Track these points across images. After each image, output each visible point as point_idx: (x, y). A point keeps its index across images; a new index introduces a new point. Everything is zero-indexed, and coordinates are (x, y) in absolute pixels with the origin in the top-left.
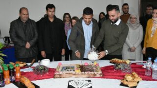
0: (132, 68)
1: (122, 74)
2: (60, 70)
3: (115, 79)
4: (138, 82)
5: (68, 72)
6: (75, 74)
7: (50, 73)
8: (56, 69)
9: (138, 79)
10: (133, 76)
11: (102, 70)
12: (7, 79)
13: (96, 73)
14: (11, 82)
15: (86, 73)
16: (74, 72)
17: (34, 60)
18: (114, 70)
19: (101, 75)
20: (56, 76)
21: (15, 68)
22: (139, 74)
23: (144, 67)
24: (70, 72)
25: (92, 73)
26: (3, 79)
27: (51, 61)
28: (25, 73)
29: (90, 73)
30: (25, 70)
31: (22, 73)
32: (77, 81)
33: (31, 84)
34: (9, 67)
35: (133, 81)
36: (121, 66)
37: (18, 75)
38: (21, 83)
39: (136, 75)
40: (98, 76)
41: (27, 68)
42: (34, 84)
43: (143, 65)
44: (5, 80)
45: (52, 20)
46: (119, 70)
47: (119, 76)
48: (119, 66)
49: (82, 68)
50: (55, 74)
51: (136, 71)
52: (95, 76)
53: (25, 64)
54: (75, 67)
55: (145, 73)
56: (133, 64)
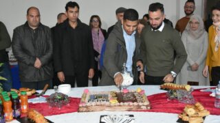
0: (194, 96)
1: (180, 105)
2: (87, 99)
3: (169, 112)
4: (204, 118)
5: (98, 103)
6: (110, 106)
7: (73, 105)
8: (80, 99)
9: (205, 113)
10: (196, 108)
11: (149, 100)
12: (9, 114)
13: (140, 104)
14: (14, 118)
15: (126, 103)
16: (107, 103)
17: (47, 85)
18: (168, 100)
19: (149, 108)
20: (81, 109)
21: (19, 98)
22: (205, 105)
23: (213, 95)
24: (103, 103)
25: (135, 103)
26: (3, 114)
27: (73, 86)
28: (35, 105)
29: (131, 104)
30: (35, 101)
31: (31, 106)
33: (44, 121)
34: (11, 96)
35: (196, 116)
36: (178, 94)
37: (25, 107)
38: (29, 120)
39: (201, 108)
40: (144, 108)
41: (37, 98)
42: (48, 121)
43: (211, 93)
44: (6, 115)
45: (74, 26)
46: (175, 100)
47: (174, 108)
48: (175, 94)
49: (120, 98)
50: (80, 105)
51: (200, 101)
52: (139, 109)
53: (33, 91)
54: (110, 96)
55: (214, 103)
56: (195, 90)
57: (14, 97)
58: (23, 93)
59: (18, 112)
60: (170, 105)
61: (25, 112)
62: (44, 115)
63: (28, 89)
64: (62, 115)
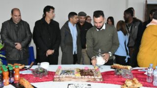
0: (133, 74)
1: (123, 79)
2: (60, 73)
3: (115, 84)
5: (67, 76)
6: (75, 78)
7: (50, 76)
8: (55, 72)
9: (139, 85)
10: (133, 81)
11: (102, 75)
12: (6, 80)
13: (96, 77)
14: (10, 83)
15: (86, 77)
16: (73, 76)
17: (33, 62)
18: (115, 76)
19: (101, 80)
20: (55, 79)
22: (140, 80)
23: (146, 73)
24: (70, 75)
25: (92, 77)
28: (24, 75)
29: (90, 77)
30: (24, 72)
31: (21, 75)
32: (76, 85)
33: (30, 86)
34: (8, 68)
35: (133, 87)
37: (17, 76)
38: (20, 85)
39: (137, 81)
40: (99, 80)
41: (26, 71)
42: (33, 86)
44: (4, 81)
46: (120, 76)
47: (119, 81)
48: (120, 71)
49: (82, 73)
50: (55, 77)
51: (137, 77)
52: (95, 81)
53: (23, 66)
54: (75, 71)
55: (146, 79)
56: (134, 70)
57: (11, 69)
58: (17, 67)
59: (12, 79)
60: (116, 79)
61: (18, 79)
62: (30, 82)
63: (20, 65)
64: (42, 83)
